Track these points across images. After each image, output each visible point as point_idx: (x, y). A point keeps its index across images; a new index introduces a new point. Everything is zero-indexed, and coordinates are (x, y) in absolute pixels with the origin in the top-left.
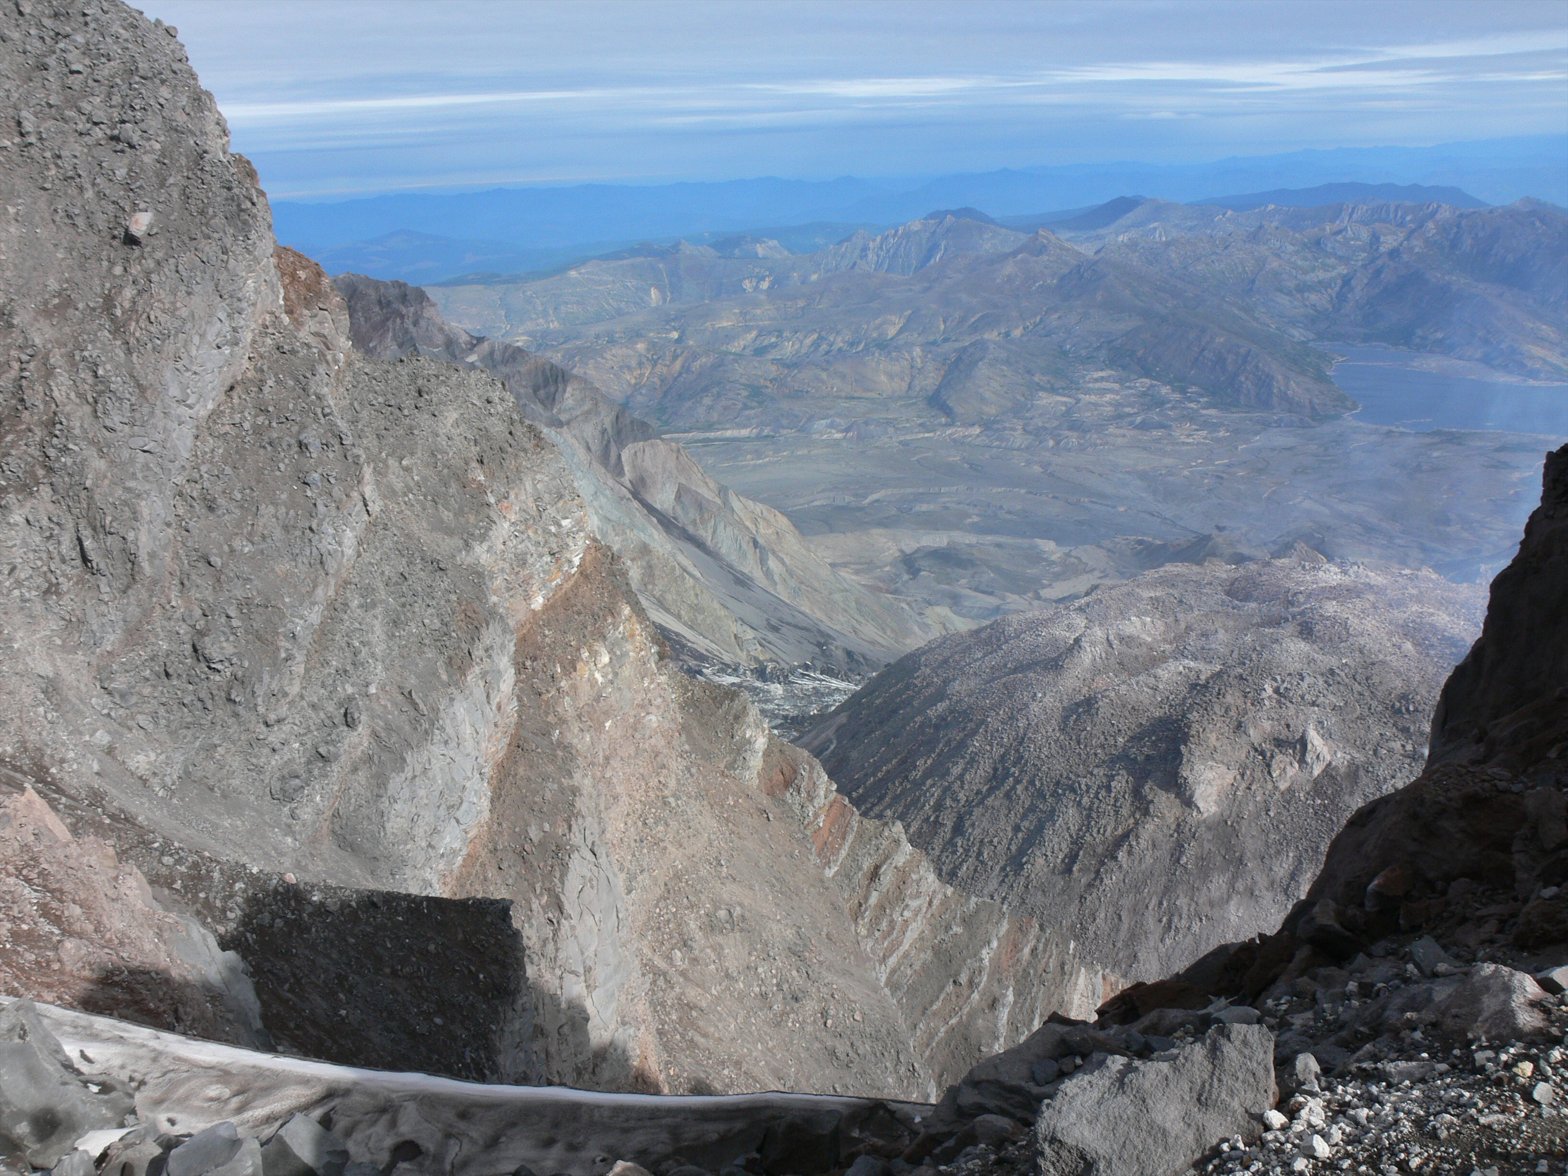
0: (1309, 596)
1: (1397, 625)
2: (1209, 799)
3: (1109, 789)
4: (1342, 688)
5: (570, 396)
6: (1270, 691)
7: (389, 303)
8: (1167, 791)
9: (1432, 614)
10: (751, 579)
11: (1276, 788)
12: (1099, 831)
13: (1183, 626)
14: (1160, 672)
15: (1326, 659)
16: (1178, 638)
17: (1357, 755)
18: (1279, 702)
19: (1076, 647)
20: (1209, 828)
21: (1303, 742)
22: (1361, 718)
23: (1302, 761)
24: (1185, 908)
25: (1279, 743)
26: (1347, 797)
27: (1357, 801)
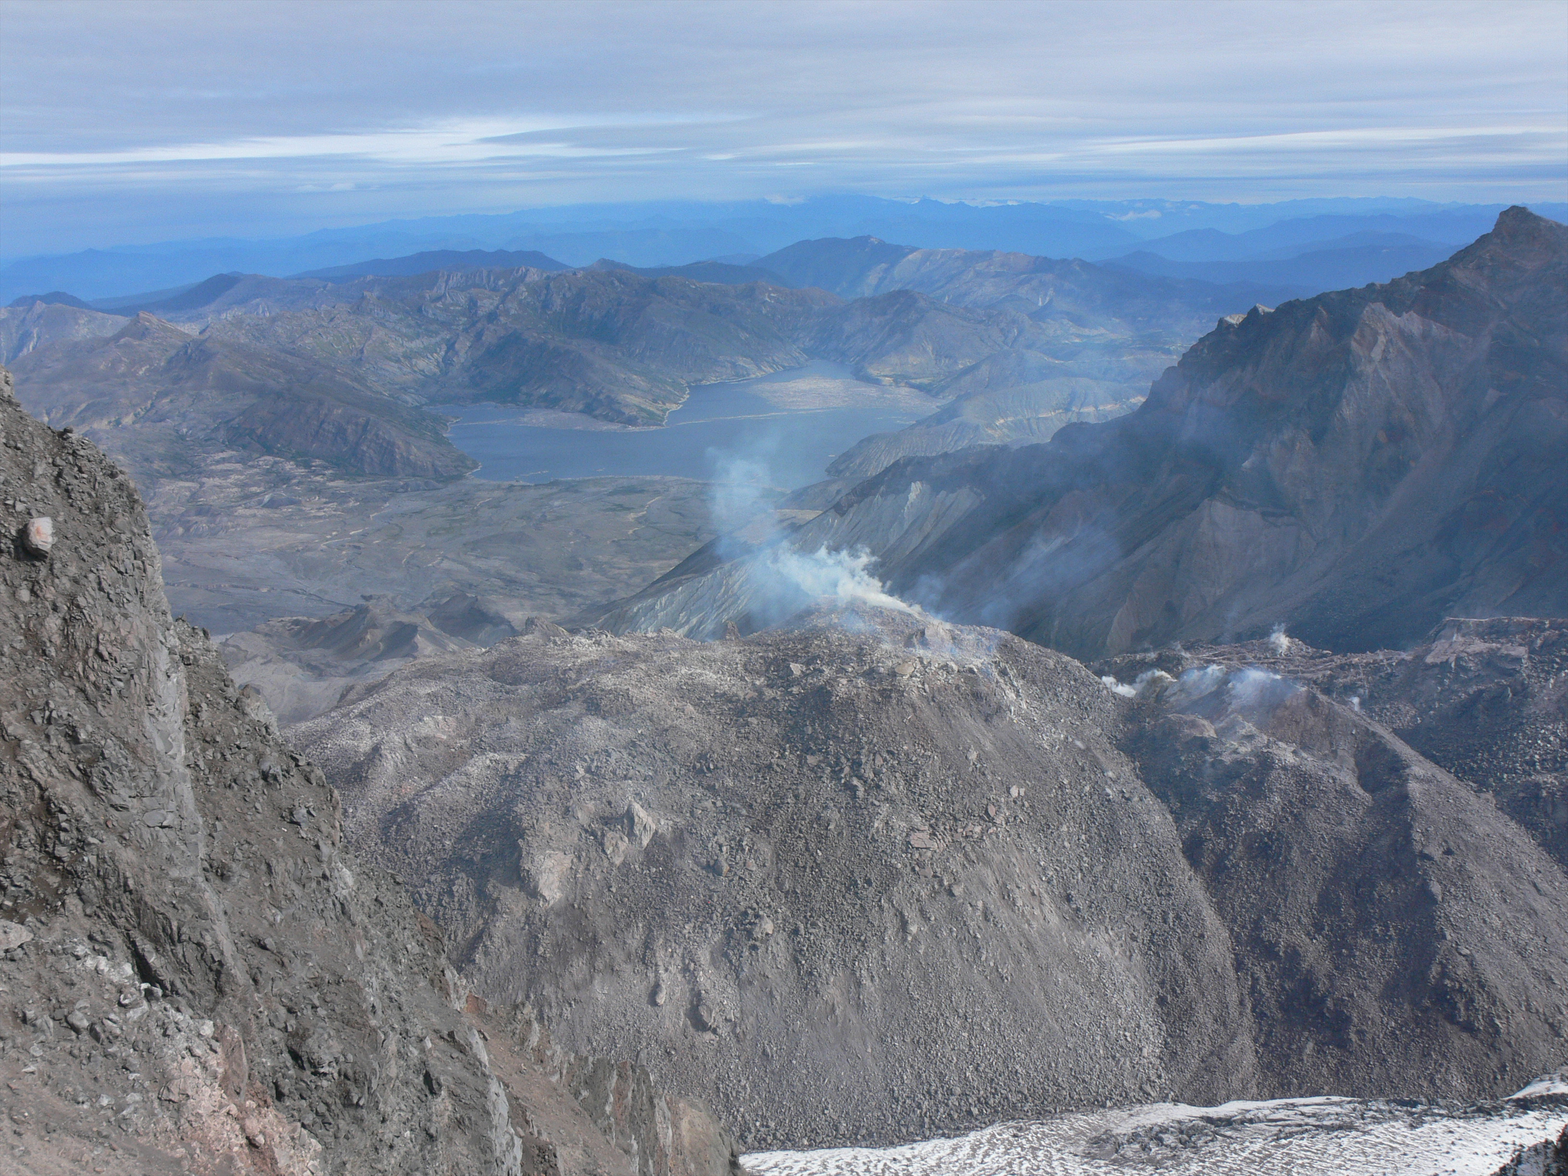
0: (579, 672)
1: (672, 690)
2: (553, 887)
3: (451, 894)
4: (645, 757)
6: (582, 771)
8: (511, 886)
9: (701, 675)
11: (612, 864)
12: (450, 938)
13: (473, 719)
14: (470, 769)
15: (623, 732)
16: (471, 732)
17: (678, 820)
18: (592, 781)
19: (377, 756)
20: (558, 915)
21: (630, 816)
22: (672, 783)
23: (631, 834)
24: (553, 997)
25: (607, 821)
26: (678, 861)
27: (688, 863)
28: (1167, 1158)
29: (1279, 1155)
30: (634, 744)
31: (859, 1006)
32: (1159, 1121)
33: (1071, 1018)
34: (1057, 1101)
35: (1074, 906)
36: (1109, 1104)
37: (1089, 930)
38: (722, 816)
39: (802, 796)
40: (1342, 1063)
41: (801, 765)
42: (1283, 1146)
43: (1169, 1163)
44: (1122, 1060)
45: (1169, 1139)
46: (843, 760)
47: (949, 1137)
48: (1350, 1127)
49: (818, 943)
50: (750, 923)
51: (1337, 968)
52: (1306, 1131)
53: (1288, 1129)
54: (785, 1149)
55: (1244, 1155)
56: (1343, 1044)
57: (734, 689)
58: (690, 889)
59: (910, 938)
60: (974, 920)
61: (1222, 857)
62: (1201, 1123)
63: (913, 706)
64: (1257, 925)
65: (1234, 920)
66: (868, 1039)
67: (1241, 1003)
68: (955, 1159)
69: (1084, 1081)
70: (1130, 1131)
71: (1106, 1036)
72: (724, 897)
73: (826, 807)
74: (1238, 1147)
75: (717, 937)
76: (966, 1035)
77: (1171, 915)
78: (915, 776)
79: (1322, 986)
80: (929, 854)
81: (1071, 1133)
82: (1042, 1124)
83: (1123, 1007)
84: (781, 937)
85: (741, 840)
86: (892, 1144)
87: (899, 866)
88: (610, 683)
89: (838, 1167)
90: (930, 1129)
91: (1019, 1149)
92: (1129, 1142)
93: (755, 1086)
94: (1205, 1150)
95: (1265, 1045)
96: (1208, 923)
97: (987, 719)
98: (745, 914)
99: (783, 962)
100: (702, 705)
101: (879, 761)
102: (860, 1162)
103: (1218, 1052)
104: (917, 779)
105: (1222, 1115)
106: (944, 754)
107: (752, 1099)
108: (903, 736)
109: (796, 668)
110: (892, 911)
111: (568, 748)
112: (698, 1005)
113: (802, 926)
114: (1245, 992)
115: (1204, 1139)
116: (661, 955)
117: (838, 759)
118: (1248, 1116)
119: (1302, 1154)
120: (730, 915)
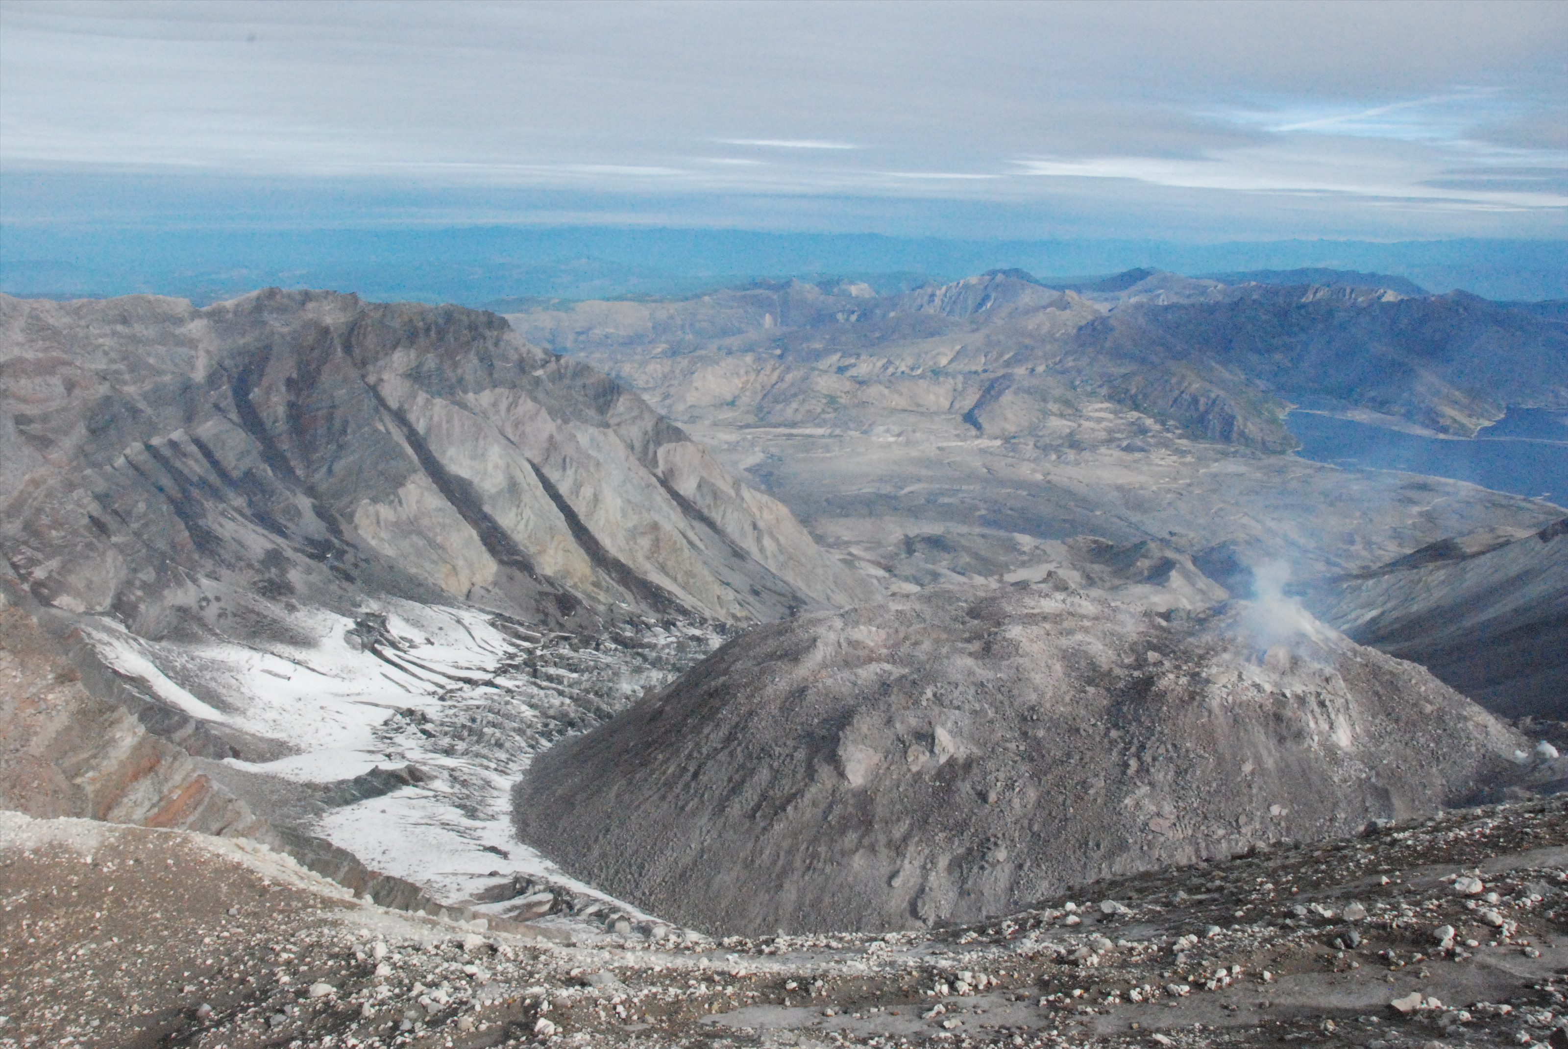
0: (1014, 619)
1: (1059, 650)
2: (858, 773)
3: (793, 757)
5: (622, 404)
7: (476, 328)
8: (828, 764)
10: (748, 553)
11: (909, 770)
17: (976, 751)
21: (933, 735)
23: (932, 751)
24: (824, 854)
25: (918, 736)
26: (959, 782)
27: (966, 786)
39: (1085, 760)
41: (1103, 736)
46: (1135, 740)
50: (989, 847)
57: (1106, 661)
58: (958, 807)
63: (1210, 712)
72: (981, 821)
73: (1097, 775)
75: (961, 851)
84: (1008, 866)
85: (1016, 781)
88: (1015, 633)
97: (1281, 739)
98: (989, 839)
99: (1001, 886)
100: (1070, 669)
104: (1187, 773)
106: (1220, 759)
112: (919, 897)
117: (1132, 738)
120: (977, 836)
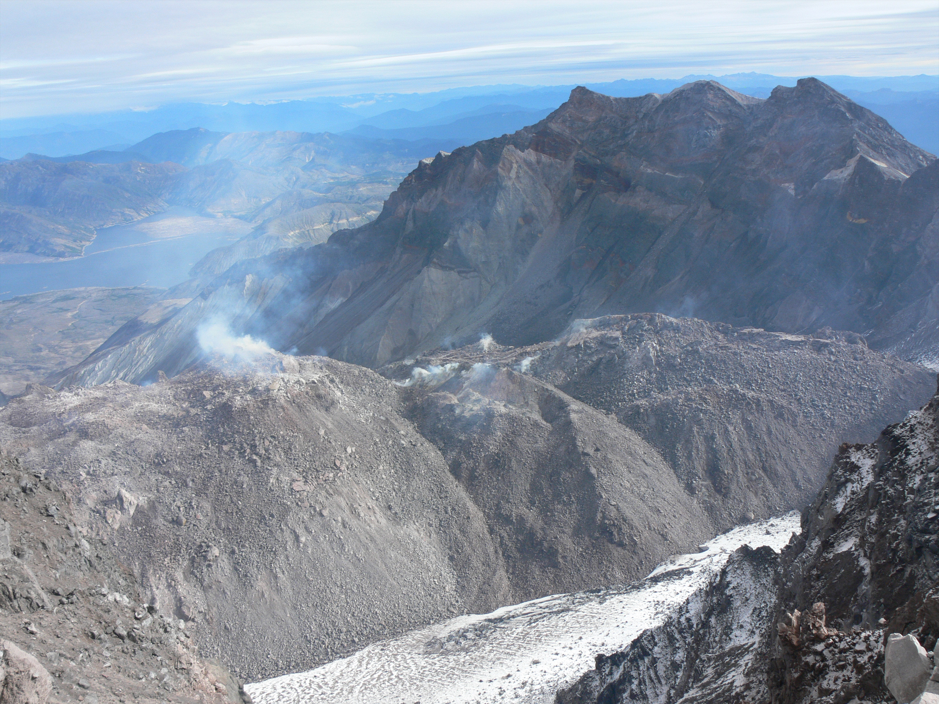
0: (69, 414)
1: (132, 417)
6: (84, 475)
15: (106, 447)
22: (142, 474)
23: (122, 509)
25: (105, 503)
26: (154, 521)
27: (160, 521)
28: (471, 646)
29: (532, 632)
30: (114, 453)
31: (278, 590)
32: (462, 626)
33: (402, 576)
34: (402, 625)
35: (393, 512)
36: (432, 622)
37: (404, 524)
38: (176, 490)
39: (224, 470)
40: (556, 576)
41: (220, 452)
42: (534, 627)
43: (473, 648)
44: (435, 595)
45: (470, 635)
46: (245, 445)
47: (344, 658)
48: (568, 610)
49: (247, 556)
50: (205, 551)
51: (546, 524)
52: (545, 616)
53: (534, 618)
54: (248, 683)
55: (514, 636)
56: (555, 565)
57: (170, 412)
58: (164, 537)
59: (302, 545)
60: (338, 528)
61: (474, 470)
62: (486, 623)
63: (282, 407)
64: (498, 506)
65: (485, 506)
66: (286, 608)
67: (496, 552)
68: (350, 669)
69: (415, 611)
70: (447, 635)
71: (424, 583)
72: (186, 538)
73: (239, 475)
74: (509, 632)
75: (186, 563)
76: (344, 596)
77: (449, 509)
78: (290, 448)
79: (539, 535)
80: (305, 494)
81: (414, 642)
82: (396, 640)
83: (430, 565)
84: (225, 557)
85: (191, 502)
86: (311, 668)
87: (289, 503)
88: (92, 418)
89: (283, 687)
90: (332, 655)
91: (386, 657)
92: (448, 641)
93: (223, 648)
94: (491, 637)
95: (513, 573)
96: (470, 510)
97: (327, 409)
98: (201, 546)
99: (228, 571)
100: (153, 425)
101: (267, 443)
102: (295, 682)
103: (487, 582)
104: (291, 450)
105: (496, 616)
106: (305, 434)
107: (223, 657)
108: (279, 426)
109: (207, 394)
110: (289, 531)
111: (73, 461)
112: (181, 607)
113: (236, 548)
114: (497, 545)
115: (489, 631)
116: (153, 580)
117: (242, 445)
118: (511, 614)
119: (545, 629)
120: (191, 549)
